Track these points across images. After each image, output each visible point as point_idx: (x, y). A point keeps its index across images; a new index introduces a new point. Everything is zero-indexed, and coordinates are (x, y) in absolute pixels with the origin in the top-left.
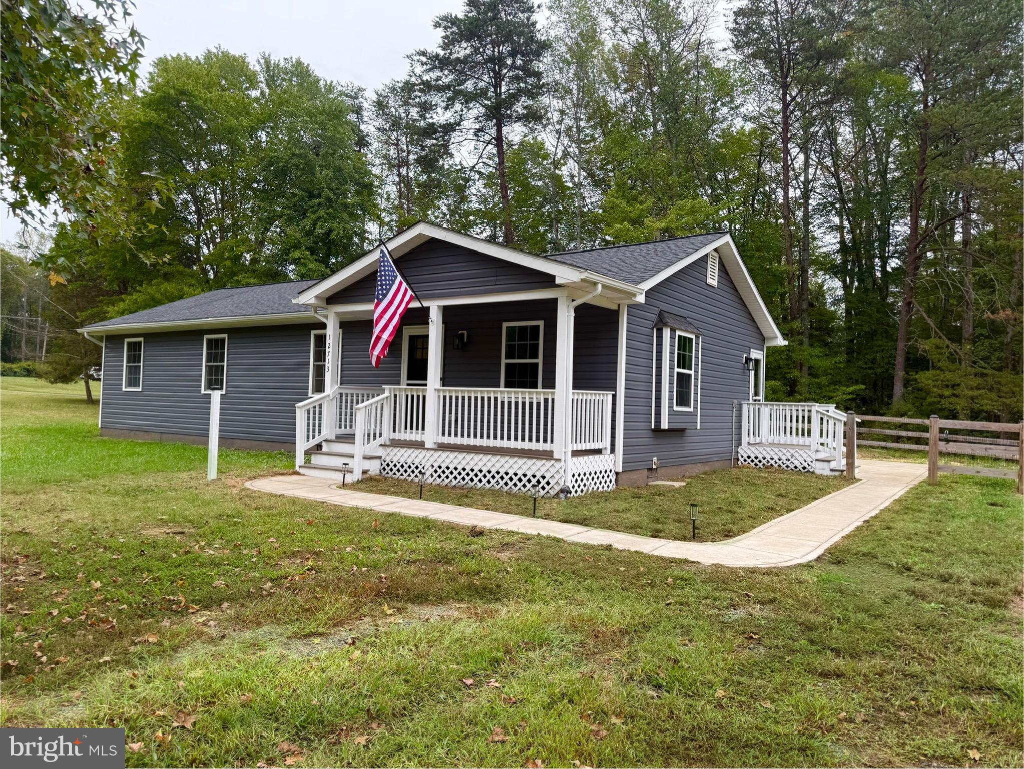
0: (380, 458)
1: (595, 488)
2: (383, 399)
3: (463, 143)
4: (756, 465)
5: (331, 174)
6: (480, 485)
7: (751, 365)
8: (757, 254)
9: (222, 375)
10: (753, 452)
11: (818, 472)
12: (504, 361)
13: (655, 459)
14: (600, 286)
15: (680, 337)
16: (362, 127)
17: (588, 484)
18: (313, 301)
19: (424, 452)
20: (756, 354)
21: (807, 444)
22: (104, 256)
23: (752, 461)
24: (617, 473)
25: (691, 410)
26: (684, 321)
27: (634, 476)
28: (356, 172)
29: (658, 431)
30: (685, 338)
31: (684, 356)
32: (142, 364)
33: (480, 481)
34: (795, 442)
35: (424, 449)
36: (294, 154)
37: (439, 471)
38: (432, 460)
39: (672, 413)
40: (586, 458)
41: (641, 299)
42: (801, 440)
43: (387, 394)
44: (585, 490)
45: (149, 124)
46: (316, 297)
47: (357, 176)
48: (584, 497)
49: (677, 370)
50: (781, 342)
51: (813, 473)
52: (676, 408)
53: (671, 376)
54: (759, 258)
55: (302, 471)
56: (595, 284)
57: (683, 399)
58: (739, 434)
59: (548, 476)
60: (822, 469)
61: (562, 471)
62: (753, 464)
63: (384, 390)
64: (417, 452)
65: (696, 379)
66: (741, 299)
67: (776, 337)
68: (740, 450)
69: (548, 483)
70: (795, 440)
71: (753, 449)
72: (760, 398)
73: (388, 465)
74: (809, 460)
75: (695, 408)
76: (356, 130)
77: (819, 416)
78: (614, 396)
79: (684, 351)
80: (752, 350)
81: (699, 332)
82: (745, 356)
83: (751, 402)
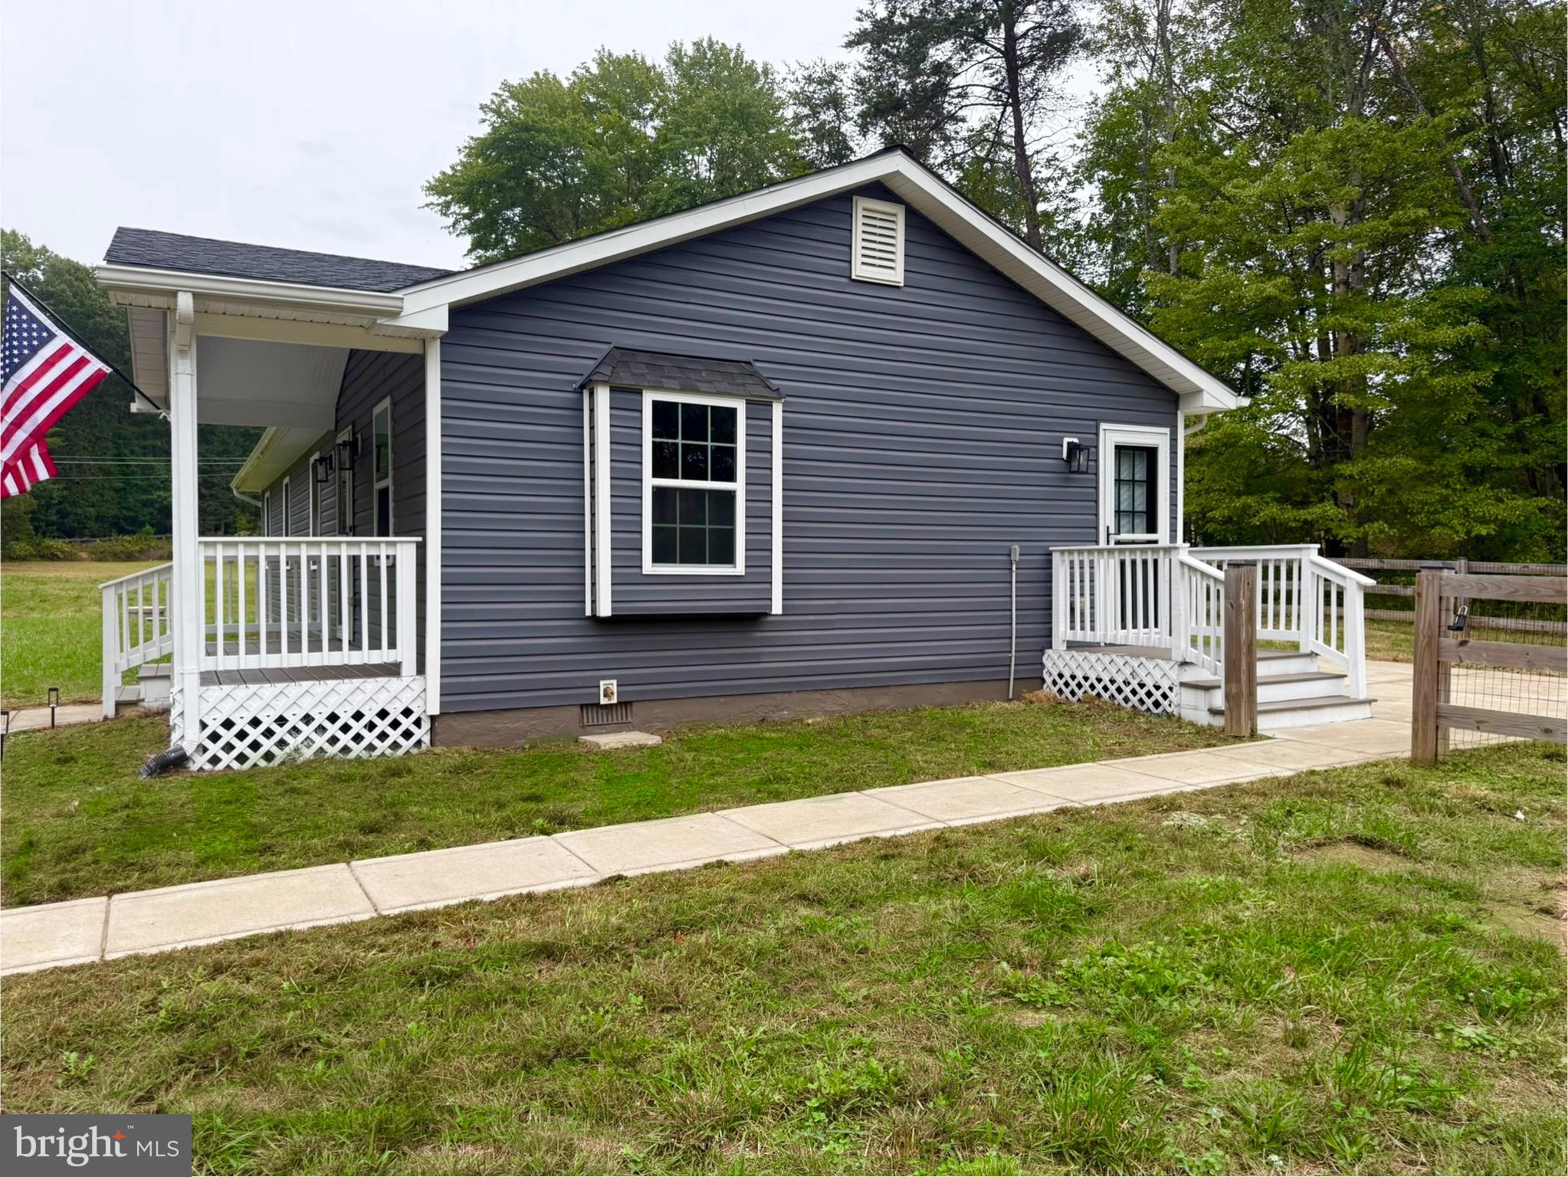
7: (1108, 460)
12: (375, 487)
13: (609, 684)
14: (184, 299)
15: (662, 406)
20: (1122, 435)
21: (1165, 644)
23: (1067, 684)
24: (432, 718)
25: (737, 570)
27: (513, 723)
30: (695, 409)
31: (694, 450)
34: (1141, 642)
39: (630, 579)
49: (651, 482)
50: (1228, 402)
51: (1174, 717)
52: (652, 569)
53: (624, 496)
57: (691, 548)
58: (1044, 621)
60: (1191, 708)
65: (759, 500)
67: (1200, 390)
68: (1045, 660)
72: (1160, 536)
74: (1165, 685)
75: (759, 566)
79: (695, 436)
80: (1103, 426)
81: (766, 392)
82: (1066, 440)
83: (1102, 544)
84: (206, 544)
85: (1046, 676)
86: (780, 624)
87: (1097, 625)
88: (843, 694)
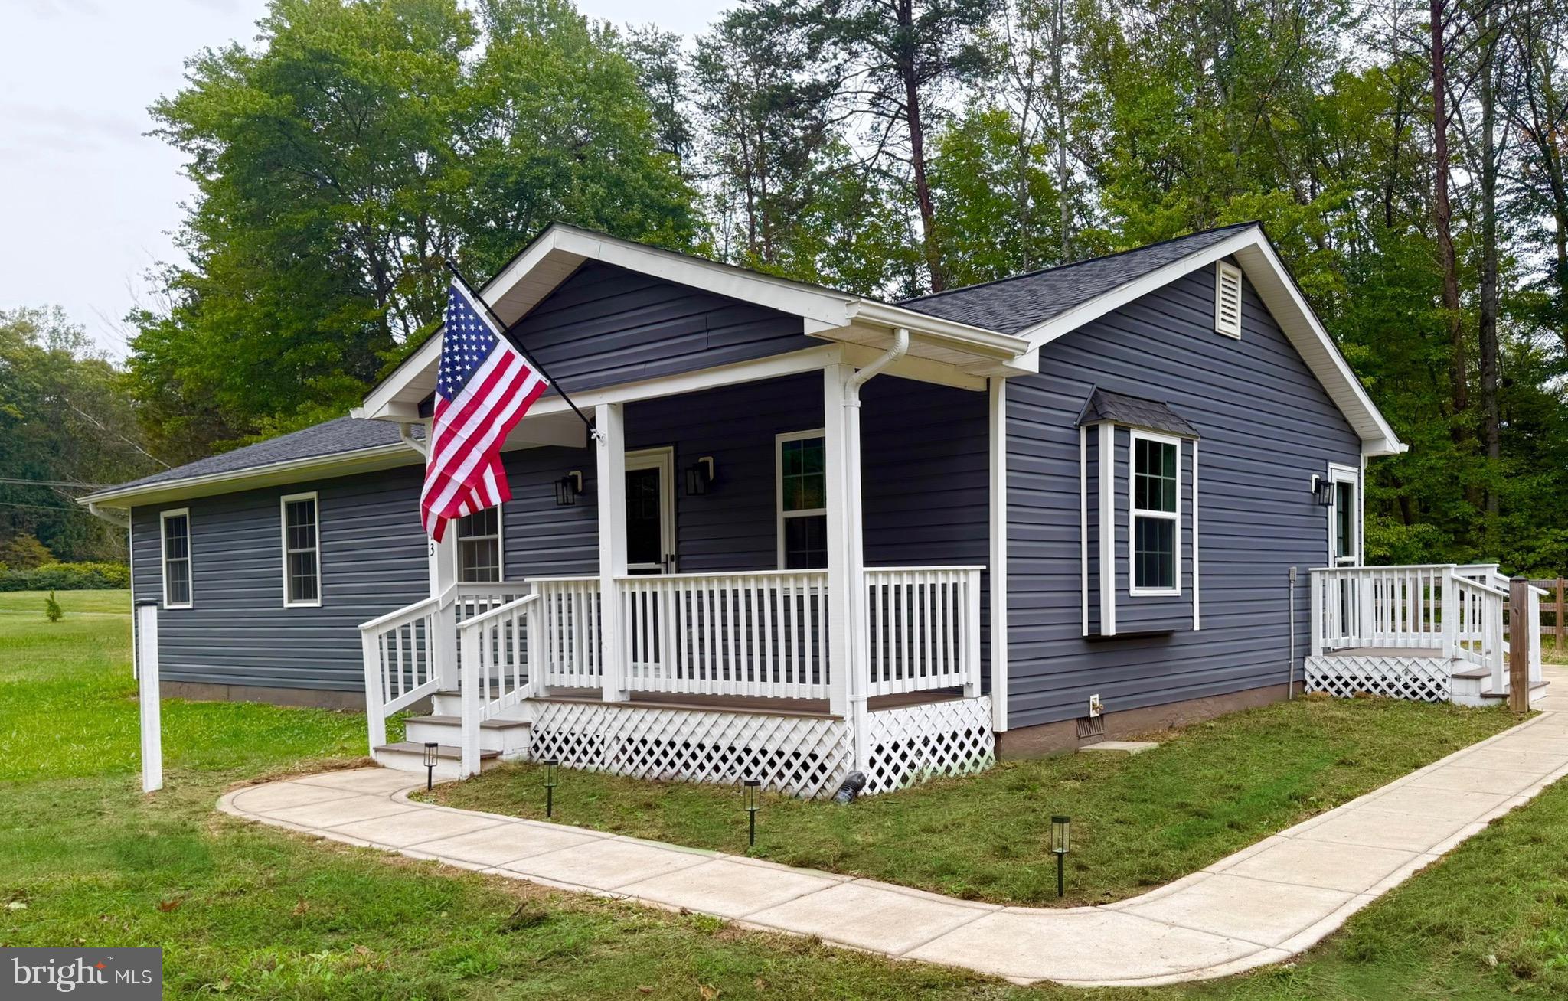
0: (527, 725)
1: (941, 769)
2: (526, 604)
3: (847, 120)
4: (1339, 692)
5: (602, 192)
6: (701, 775)
7: (1334, 495)
8: (1390, 292)
9: (315, 572)
10: (1333, 667)
11: (1457, 700)
12: (782, 515)
13: (1095, 699)
14: (904, 337)
15: (1140, 443)
16: (678, 107)
17: (919, 763)
18: (386, 412)
19: (602, 711)
20: (1339, 473)
21: (1436, 644)
22: (212, 367)
23: (1332, 684)
24: (998, 736)
25: (1177, 591)
26: (1157, 411)
27: (1042, 738)
28: (652, 186)
29: (1095, 640)
30: (1155, 446)
31: (1155, 483)
32: (189, 558)
33: (702, 767)
34: (1412, 644)
35: (601, 704)
36: (533, 159)
37: (633, 747)
38: (616, 725)
39: (1124, 601)
40: (926, 707)
41: (1029, 363)
42: (1423, 639)
43: (534, 594)
44: (912, 776)
45: (263, 118)
46: (393, 402)
47: (653, 192)
48: (911, 791)
49: (1134, 512)
50: (1393, 446)
51: (1447, 702)
52: (1135, 591)
53: (1121, 525)
54: (1393, 298)
55: (380, 758)
56: (893, 331)
57: (1153, 570)
58: (1306, 632)
59: (821, 753)
60: (1463, 695)
61: (847, 743)
62: (1332, 691)
63: (529, 585)
64: (590, 711)
65: (1187, 529)
66: (1303, 363)
67: (1383, 438)
68: (1307, 665)
69: (822, 768)
70: (1412, 639)
71: (1332, 660)
72: (1354, 558)
73: (542, 739)
74: (1439, 678)
75: (1187, 587)
76: (665, 112)
77: (1458, 588)
78: (985, 576)
79: (1155, 470)
80: (1331, 465)
81: (1189, 431)
82: (1315, 477)
83: (1331, 567)
84: (871, 573)
85: (1308, 679)
86: (1199, 639)
87: (1328, 634)
88: (1210, 701)
